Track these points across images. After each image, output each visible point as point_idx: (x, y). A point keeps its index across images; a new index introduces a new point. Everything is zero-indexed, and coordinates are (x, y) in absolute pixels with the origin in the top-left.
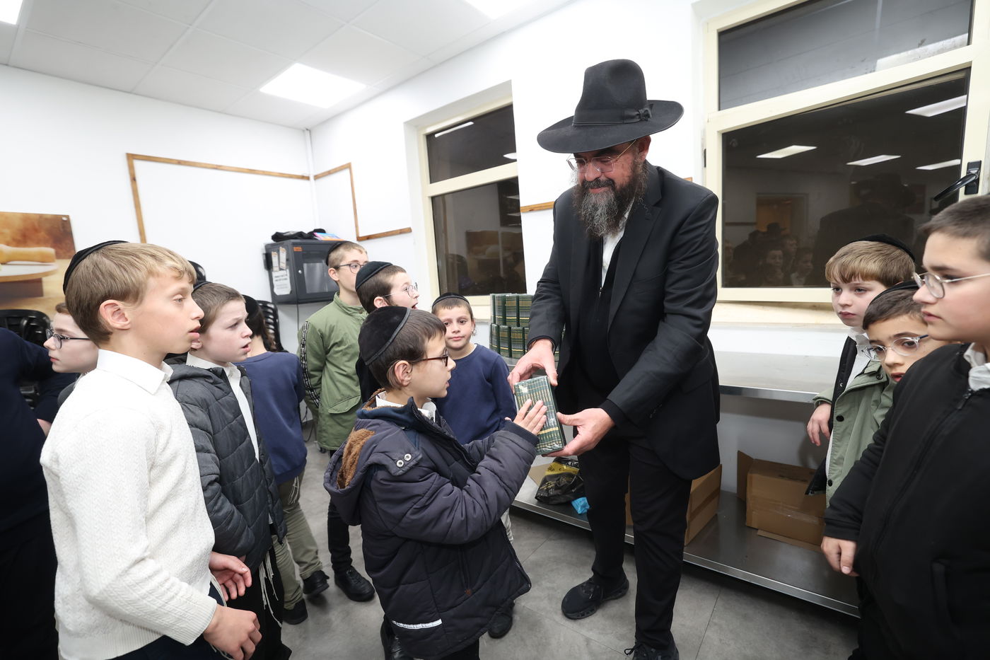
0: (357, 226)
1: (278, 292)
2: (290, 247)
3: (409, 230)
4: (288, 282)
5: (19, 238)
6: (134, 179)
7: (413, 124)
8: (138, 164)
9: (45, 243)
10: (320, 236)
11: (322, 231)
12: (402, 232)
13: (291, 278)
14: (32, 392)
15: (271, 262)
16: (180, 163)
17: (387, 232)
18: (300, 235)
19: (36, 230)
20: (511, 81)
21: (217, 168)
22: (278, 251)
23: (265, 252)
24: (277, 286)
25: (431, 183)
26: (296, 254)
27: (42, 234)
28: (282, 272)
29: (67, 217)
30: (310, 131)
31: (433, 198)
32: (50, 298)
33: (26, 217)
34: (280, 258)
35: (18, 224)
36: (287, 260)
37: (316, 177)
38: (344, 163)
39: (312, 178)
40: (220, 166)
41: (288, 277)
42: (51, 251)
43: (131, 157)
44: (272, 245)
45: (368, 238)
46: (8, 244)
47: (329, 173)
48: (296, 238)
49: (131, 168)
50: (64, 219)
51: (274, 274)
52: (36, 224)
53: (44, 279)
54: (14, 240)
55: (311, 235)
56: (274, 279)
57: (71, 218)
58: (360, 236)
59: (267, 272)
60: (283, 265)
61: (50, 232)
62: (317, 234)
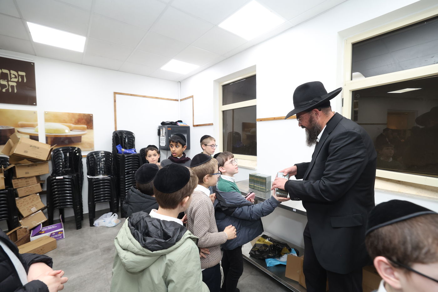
0: (193, 121)
1: (161, 145)
2: (167, 128)
3: (212, 124)
4: (165, 141)
5: (76, 122)
6: (115, 101)
7: (217, 81)
8: (117, 96)
9: (84, 124)
10: (179, 124)
11: (181, 121)
12: (209, 125)
13: (166, 140)
14: (71, 177)
15: (160, 133)
16: (131, 95)
17: (204, 124)
18: (172, 123)
19: (82, 119)
20: (256, 65)
21: (144, 97)
22: (163, 129)
23: (158, 129)
24: (162, 142)
25: (223, 105)
26: (168, 131)
27: (84, 120)
28: (163, 137)
29: (92, 115)
30: (180, 83)
31: (223, 112)
32: (83, 143)
33: (80, 115)
34: (163, 132)
35: (77, 117)
36: (165, 133)
37: (181, 100)
38: (191, 95)
39: (179, 100)
40: (145, 96)
41: (165, 140)
42: (85, 126)
43: (115, 93)
44: (161, 126)
45: (197, 126)
46: (73, 124)
47: (185, 99)
48: (169, 125)
49: (115, 97)
50: (91, 115)
51: (161, 138)
52: (82, 117)
53: (82, 136)
54: (75, 122)
55: (175, 124)
56: (161, 140)
57: (93, 115)
58: (195, 124)
59: (158, 137)
60: (164, 135)
61: (86, 120)
62: (178, 123)
